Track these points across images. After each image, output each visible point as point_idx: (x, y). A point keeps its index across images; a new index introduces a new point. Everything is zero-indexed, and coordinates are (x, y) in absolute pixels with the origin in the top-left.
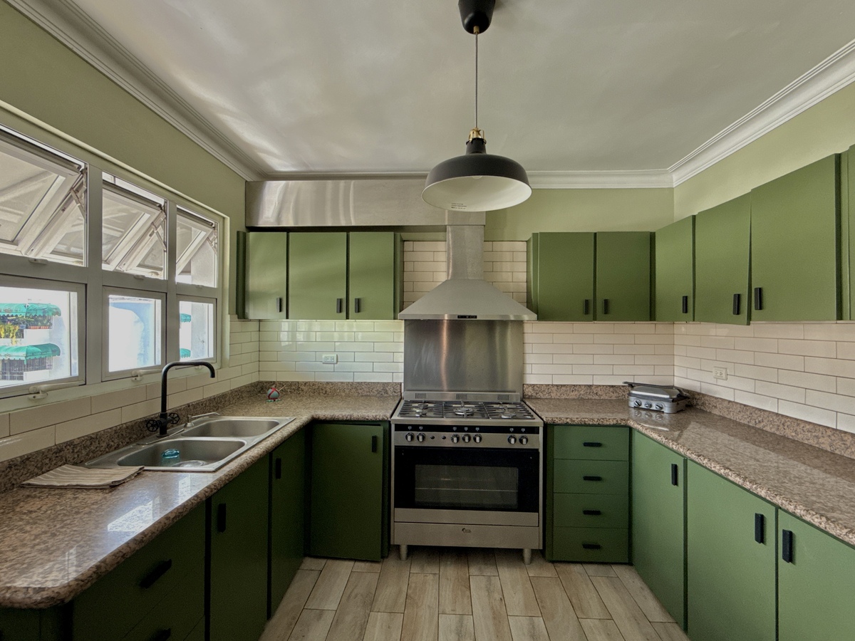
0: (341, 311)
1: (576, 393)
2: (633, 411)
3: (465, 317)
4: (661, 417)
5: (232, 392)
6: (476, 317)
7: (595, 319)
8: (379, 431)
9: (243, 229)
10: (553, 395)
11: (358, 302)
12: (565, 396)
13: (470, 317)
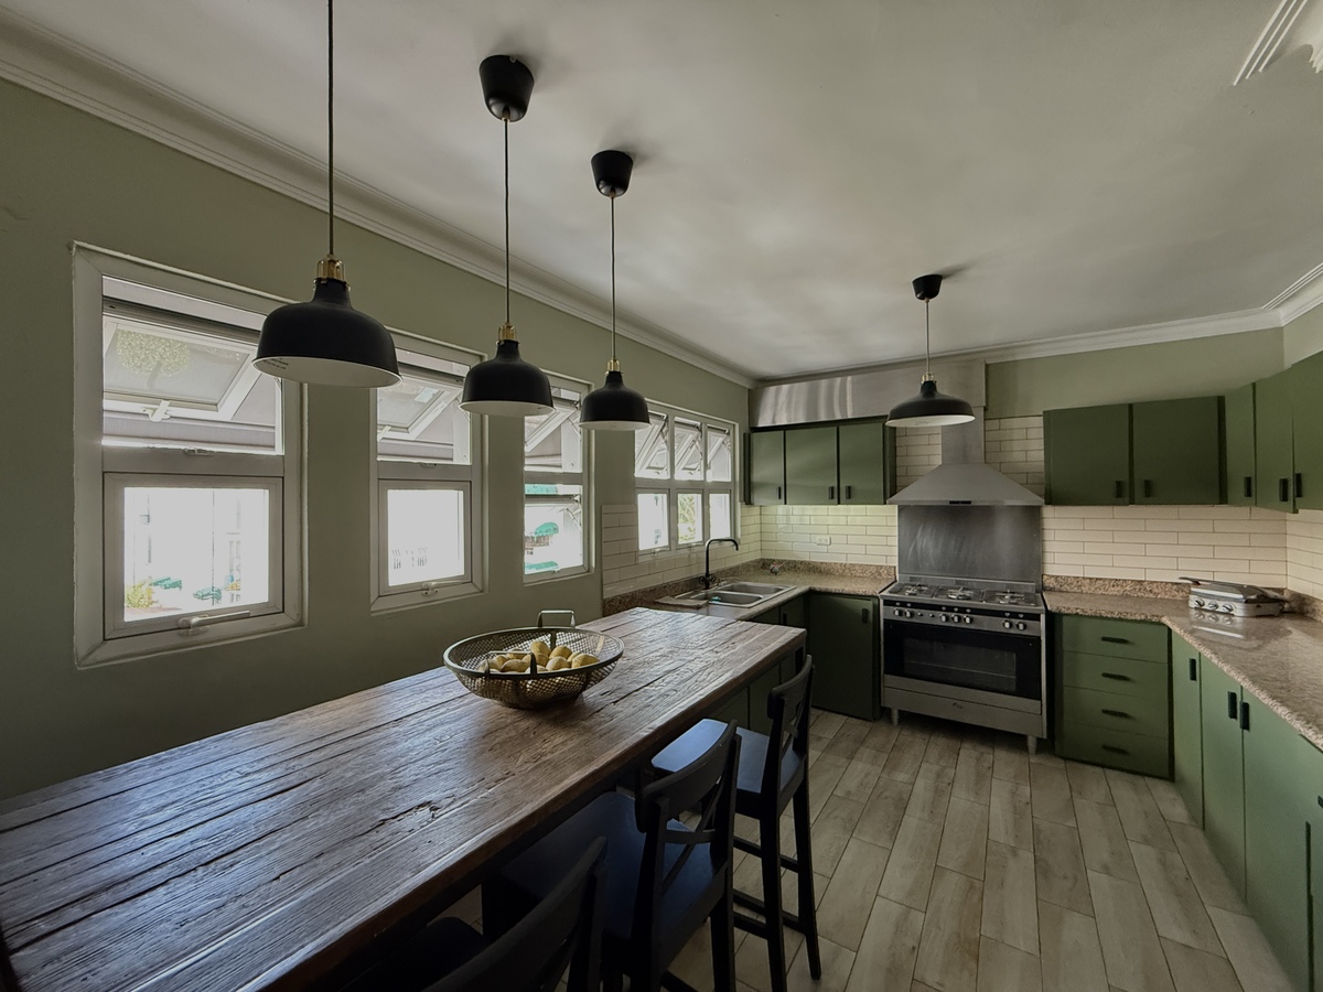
0: (833, 498)
1: (1119, 588)
2: (1193, 612)
3: (957, 502)
4: (1232, 621)
5: (743, 565)
6: (970, 502)
7: (1132, 502)
8: (869, 605)
9: (747, 430)
10: (1085, 589)
11: (849, 489)
12: (1102, 591)
13: (963, 502)
